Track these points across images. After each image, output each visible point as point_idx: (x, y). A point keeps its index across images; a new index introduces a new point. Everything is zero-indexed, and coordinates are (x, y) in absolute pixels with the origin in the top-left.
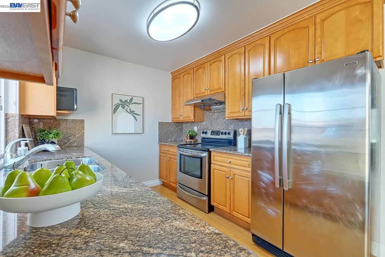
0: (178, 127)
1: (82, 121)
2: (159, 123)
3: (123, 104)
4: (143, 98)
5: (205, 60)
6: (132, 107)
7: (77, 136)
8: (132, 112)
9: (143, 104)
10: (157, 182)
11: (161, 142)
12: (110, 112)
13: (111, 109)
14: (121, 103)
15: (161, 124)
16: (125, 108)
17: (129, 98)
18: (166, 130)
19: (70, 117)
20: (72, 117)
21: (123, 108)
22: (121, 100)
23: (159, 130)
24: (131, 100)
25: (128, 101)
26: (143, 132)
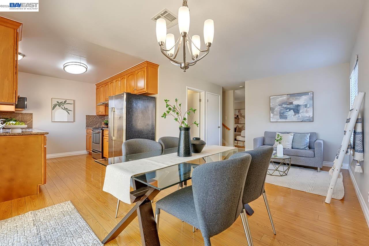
0: (101, 118)
1: (32, 114)
2: (86, 116)
3: (59, 104)
4: (74, 101)
5: (108, 81)
6: (66, 106)
7: (28, 122)
8: (66, 109)
9: (74, 104)
10: (85, 152)
11: (88, 127)
12: (50, 109)
13: (51, 107)
14: (57, 103)
15: (88, 117)
16: (61, 107)
17: (64, 101)
18: (91, 120)
19: (24, 112)
20: (24, 111)
21: (60, 106)
22: (58, 102)
23: (86, 120)
24: (65, 102)
25: (63, 102)
26: (74, 121)
